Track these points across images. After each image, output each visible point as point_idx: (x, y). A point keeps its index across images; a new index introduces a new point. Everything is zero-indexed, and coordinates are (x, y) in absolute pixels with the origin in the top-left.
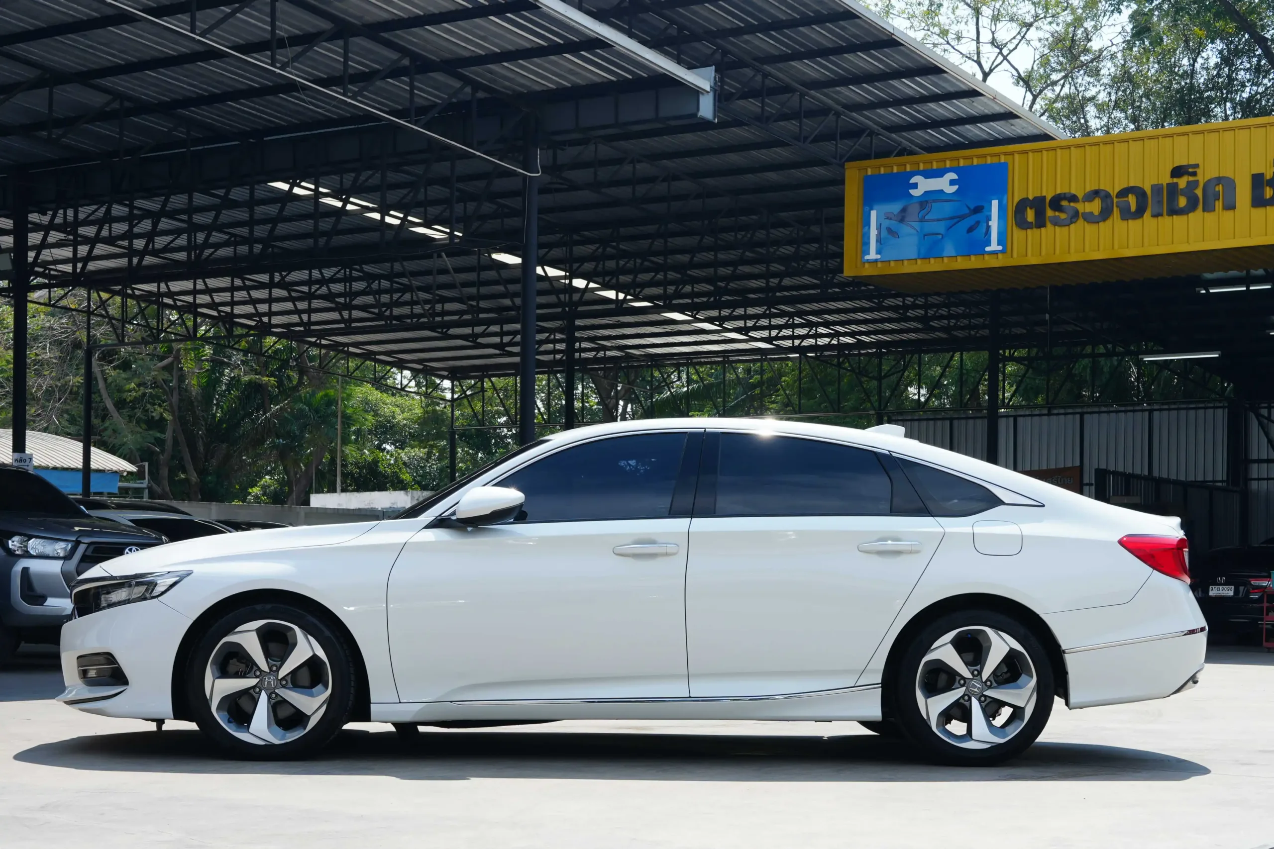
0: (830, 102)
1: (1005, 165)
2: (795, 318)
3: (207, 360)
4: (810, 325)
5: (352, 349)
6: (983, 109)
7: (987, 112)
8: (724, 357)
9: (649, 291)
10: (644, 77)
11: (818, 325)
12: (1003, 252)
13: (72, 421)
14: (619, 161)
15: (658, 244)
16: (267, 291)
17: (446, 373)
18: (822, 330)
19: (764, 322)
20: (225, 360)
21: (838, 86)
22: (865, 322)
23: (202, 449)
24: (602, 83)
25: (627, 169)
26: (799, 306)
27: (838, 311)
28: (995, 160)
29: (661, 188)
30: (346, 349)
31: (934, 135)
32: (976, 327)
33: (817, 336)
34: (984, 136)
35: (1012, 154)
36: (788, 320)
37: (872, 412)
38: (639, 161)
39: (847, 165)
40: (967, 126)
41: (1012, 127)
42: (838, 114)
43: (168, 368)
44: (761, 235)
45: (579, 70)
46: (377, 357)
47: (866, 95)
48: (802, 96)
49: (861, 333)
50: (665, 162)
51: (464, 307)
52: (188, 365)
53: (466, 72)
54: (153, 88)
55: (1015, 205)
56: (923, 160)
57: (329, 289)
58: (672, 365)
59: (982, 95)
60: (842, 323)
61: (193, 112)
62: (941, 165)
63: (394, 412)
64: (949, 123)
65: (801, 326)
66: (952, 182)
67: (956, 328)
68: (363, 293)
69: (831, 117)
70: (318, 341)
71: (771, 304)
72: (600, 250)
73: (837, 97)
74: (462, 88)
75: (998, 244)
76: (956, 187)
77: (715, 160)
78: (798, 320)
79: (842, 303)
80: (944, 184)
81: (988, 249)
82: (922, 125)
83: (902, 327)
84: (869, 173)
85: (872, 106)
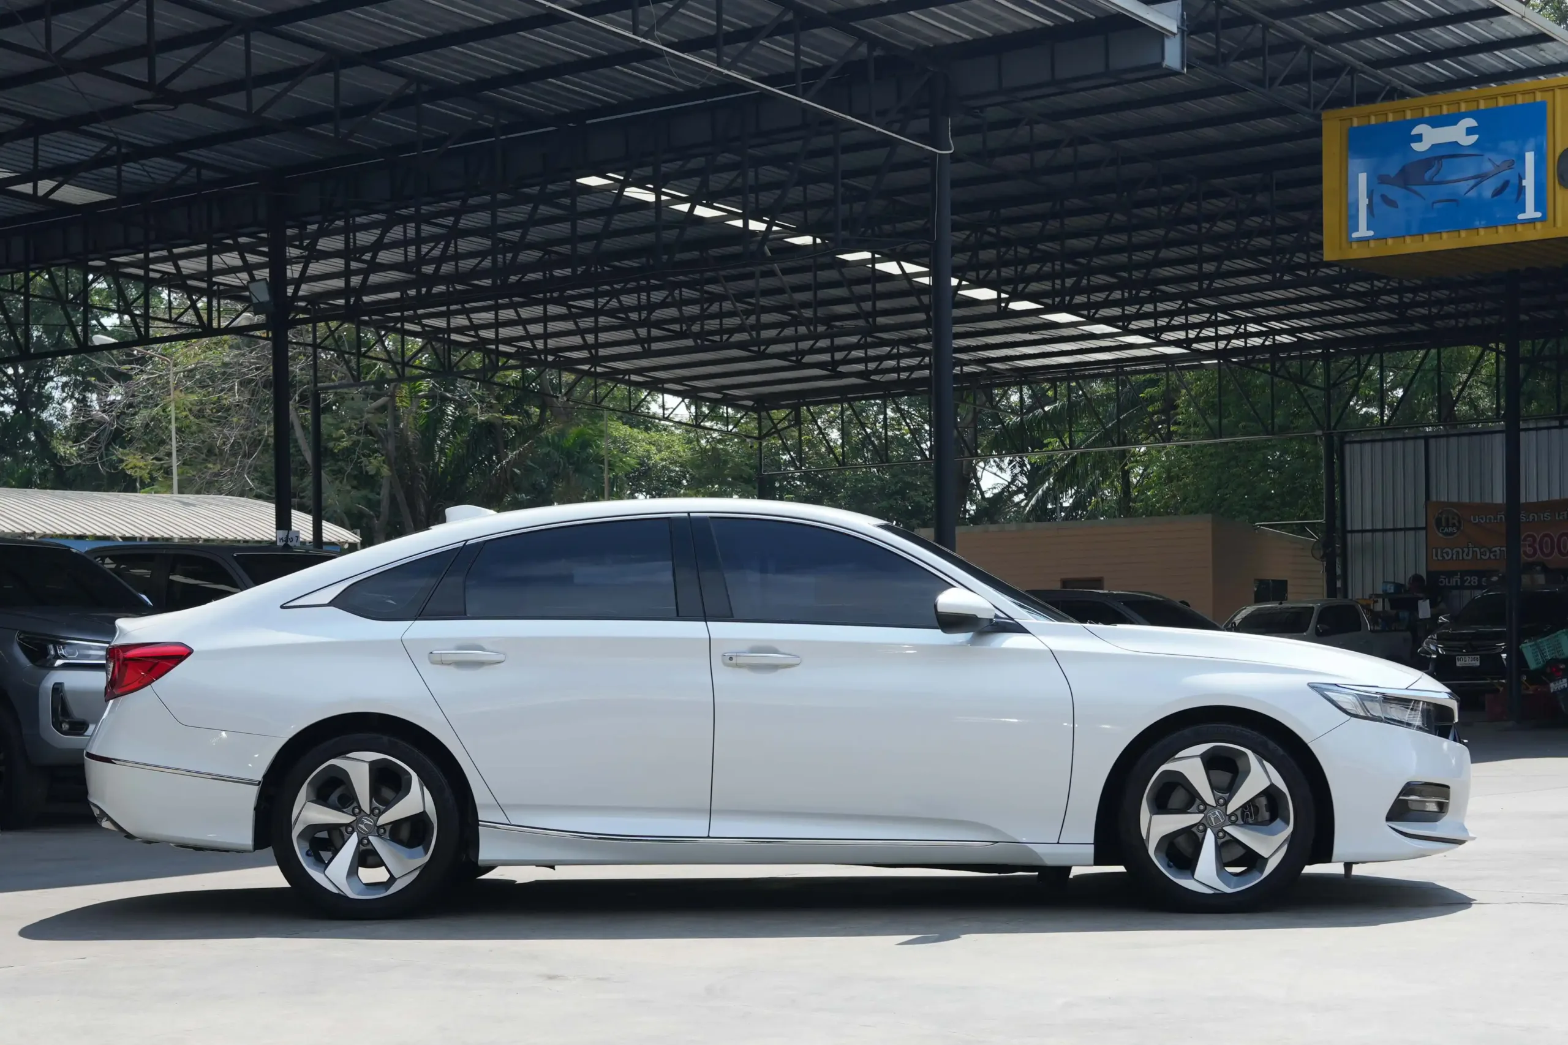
0: (1300, 34)
1: (1543, 104)
2: (1219, 314)
3: (424, 396)
4: (1236, 321)
5: (634, 378)
6: (1503, 31)
7: (1508, 34)
8: (1117, 367)
9: (1034, 287)
10: (1091, 19)
11: (1246, 321)
12: (1542, 220)
13: (263, 481)
14: (1014, 123)
15: (1053, 225)
16: (541, 308)
17: (750, 403)
18: (1252, 328)
19: (1179, 320)
20: (448, 395)
21: (1312, 13)
22: (1311, 314)
23: (423, 510)
24: (1033, 30)
25: (1022, 133)
26: (1224, 298)
27: (1276, 303)
28: (1528, 99)
29: (1065, 155)
30: (627, 377)
31: (1435, 69)
32: (1466, 315)
33: (1248, 335)
34: (1502, 66)
35: (1552, 89)
36: (1210, 317)
37: (1319, 433)
38: (1038, 123)
39: (1325, 115)
40: (1481, 55)
41: (1542, 53)
42: (1310, 49)
43: (382, 409)
44: (1189, 209)
45: (1004, 15)
46: (666, 386)
47: (1348, 22)
48: (1266, 27)
49: (1303, 329)
50: (1070, 122)
51: (785, 318)
52: (403, 402)
53: (858, 25)
54: (455, 66)
55: (1557, 155)
56: (1427, 103)
57: (620, 301)
58: (1047, 380)
59: (1506, 13)
60: (1278, 318)
61: (505, 94)
62: (1453, 109)
63: (648, 451)
64: (1455, 52)
65: (1225, 323)
66: (1470, 131)
67: (1439, 317)
68: (663, 304)
69: (1302, 54)
70: (593, 369)
71: (1187, 297)
72: (972, 239)
73: (1308, 26)
74: (856, 46)
75: (1536, 210)
76: (1475, 138)
77: (1132, 117)
78: (1221, 316)
79: (1282, 291)
80: (1459, 133)
81: (1521, 217)
82: (1419, 57)
83: (1360, 319)
84: (1355, 123)
85: (1354, 35)
